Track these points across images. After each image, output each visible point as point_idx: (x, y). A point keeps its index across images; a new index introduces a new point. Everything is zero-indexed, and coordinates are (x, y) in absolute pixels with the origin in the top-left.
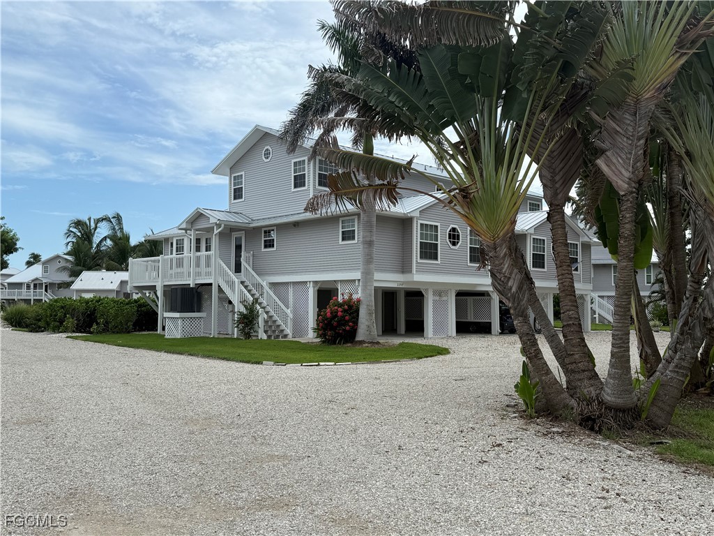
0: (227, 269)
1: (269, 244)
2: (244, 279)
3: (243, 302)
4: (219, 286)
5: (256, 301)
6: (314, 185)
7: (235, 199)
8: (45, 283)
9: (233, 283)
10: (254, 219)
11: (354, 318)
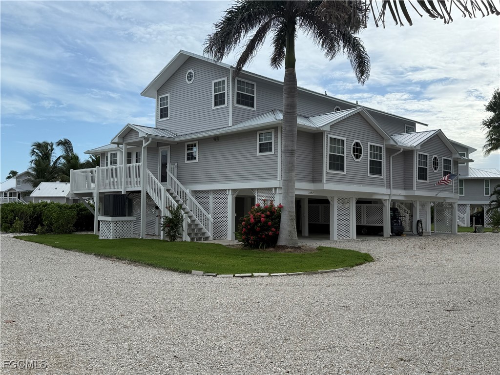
0: (154, 178)
1: (191, 157)
2: (169, 188)
3: (169, 207)
4: (147, 193)
5: (180, 207)
6: (233, 103)
7: (161, 118)
8: (18, 192)
9: (160, 190)
10: (178, 134)
11: (275, 223)
